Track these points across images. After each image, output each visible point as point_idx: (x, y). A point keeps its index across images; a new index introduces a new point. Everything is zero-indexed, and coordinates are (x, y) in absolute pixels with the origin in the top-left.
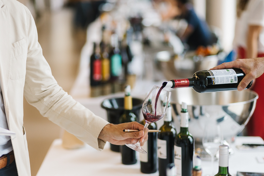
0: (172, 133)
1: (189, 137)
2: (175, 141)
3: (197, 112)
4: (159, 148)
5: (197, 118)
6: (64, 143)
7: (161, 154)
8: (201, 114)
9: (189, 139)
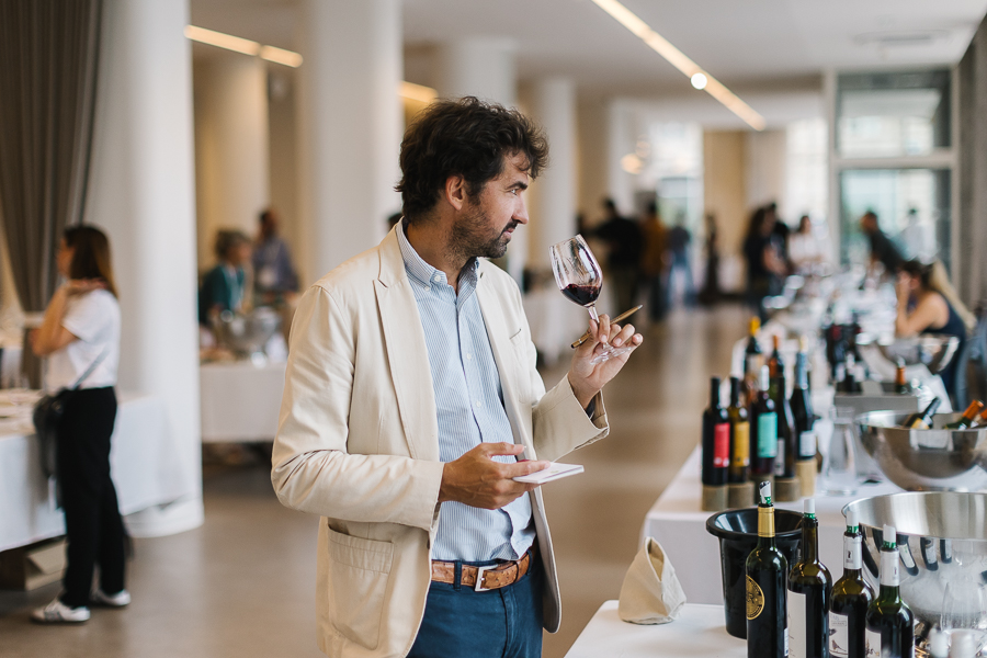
0: (864, 596)
1: (902, 611)
2: (868, 616)
3: (933, 553)
4: (834, 631)
5: (933, 567)
6: (622, 608)
7: (835, 646)
8: (943, 557)
9: (901, 615)
